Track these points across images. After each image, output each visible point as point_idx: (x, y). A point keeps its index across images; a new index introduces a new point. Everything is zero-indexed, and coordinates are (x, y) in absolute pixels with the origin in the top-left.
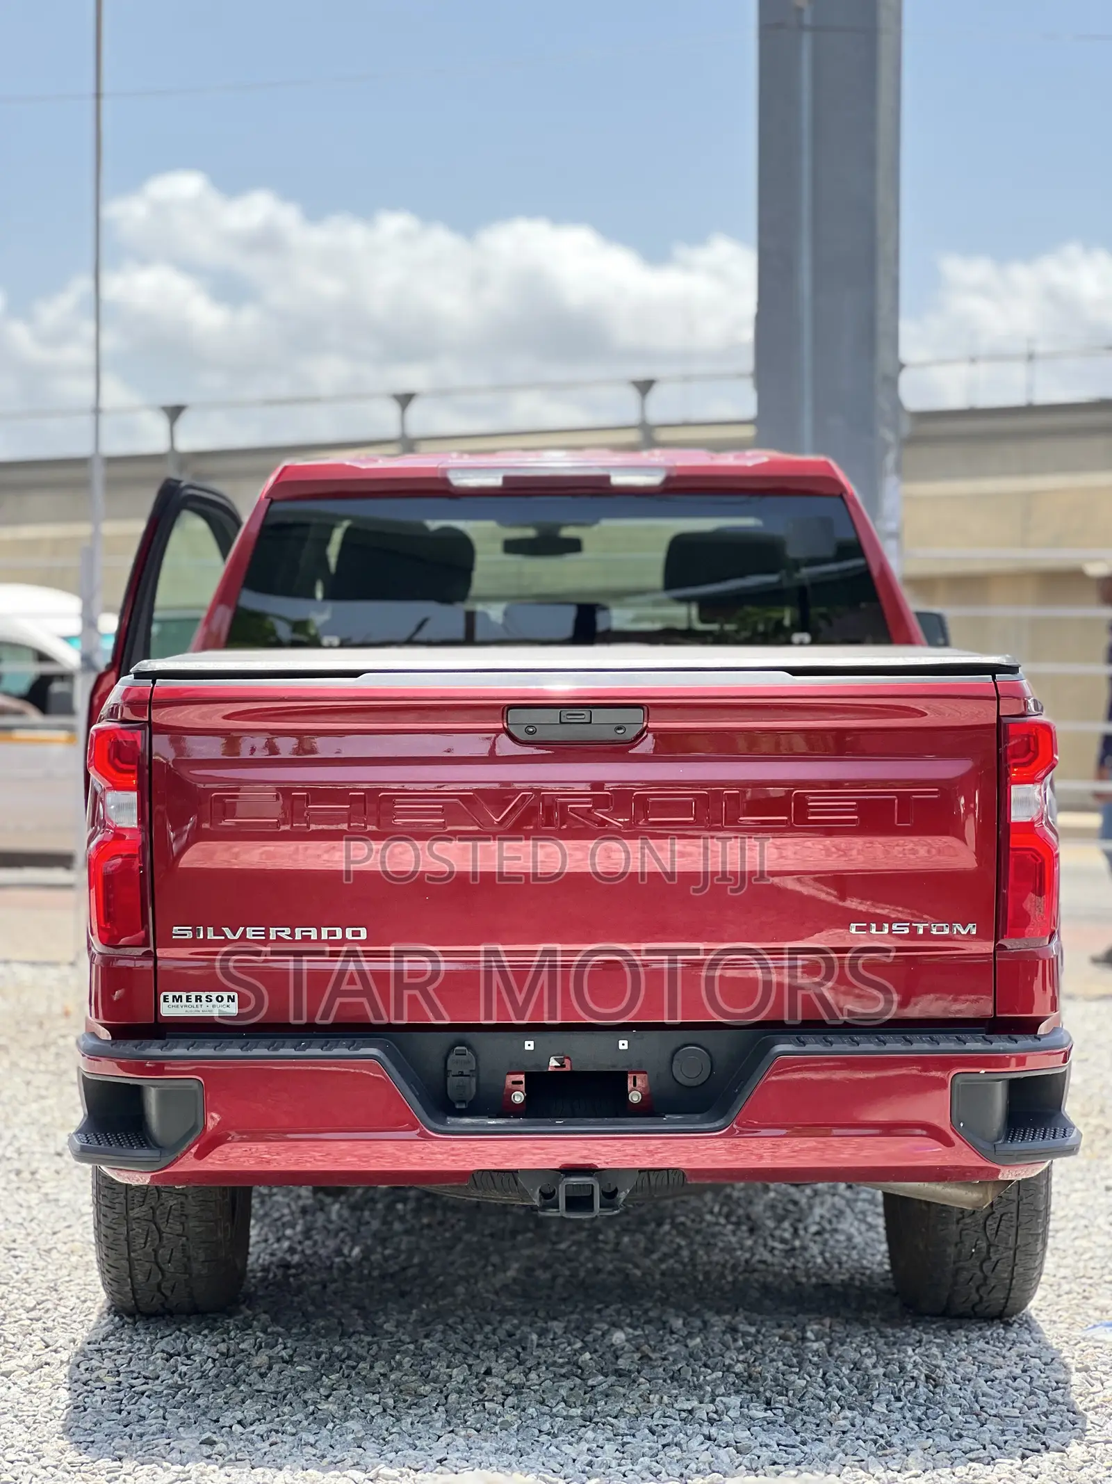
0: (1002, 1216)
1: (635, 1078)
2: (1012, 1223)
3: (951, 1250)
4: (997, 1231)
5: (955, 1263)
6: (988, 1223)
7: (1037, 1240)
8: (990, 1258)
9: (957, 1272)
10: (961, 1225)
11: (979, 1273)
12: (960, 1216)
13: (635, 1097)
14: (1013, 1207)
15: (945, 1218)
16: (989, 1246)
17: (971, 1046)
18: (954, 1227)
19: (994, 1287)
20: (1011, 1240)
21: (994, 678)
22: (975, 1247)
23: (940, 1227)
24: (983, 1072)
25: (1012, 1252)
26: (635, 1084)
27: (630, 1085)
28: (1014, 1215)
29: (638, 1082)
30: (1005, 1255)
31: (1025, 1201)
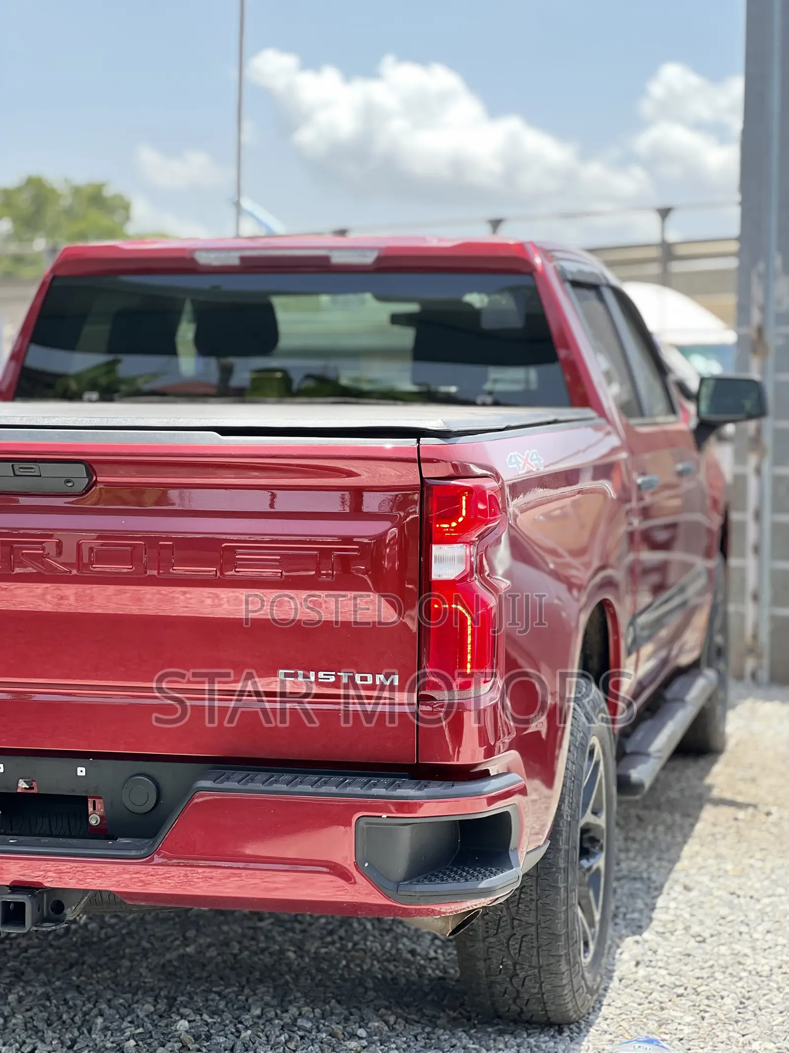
0: (522, 937)
1: (94, 802)
2: (534, 945)
3: (481, 965)
4: (520, 952)
5: (487, 976)
6: (510, 943)
7: (559, 961)
8: (517, 975)
9: (491, 985)
10: (487, 944)
11: (511, 988)
12: (486, 935)
13: (94, 820)
14: (533, 930)
15: (472, 936)
16: (515, 964)
17: (375, 791)
18: (480, 945)
19: (528, 1000)
20: (535, 959)
21: (418, 442)
22: (502, 964)
23: (469, 944)
24: (384, 816)
25: (536, 971)
26: (94, 809)
27: (91, 809)
28: (534, 937)
29: (98, 806)
30: (529, 973)
31: (543, 925)
